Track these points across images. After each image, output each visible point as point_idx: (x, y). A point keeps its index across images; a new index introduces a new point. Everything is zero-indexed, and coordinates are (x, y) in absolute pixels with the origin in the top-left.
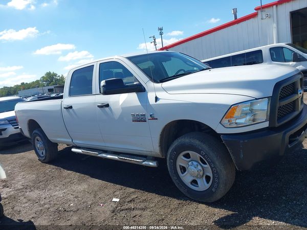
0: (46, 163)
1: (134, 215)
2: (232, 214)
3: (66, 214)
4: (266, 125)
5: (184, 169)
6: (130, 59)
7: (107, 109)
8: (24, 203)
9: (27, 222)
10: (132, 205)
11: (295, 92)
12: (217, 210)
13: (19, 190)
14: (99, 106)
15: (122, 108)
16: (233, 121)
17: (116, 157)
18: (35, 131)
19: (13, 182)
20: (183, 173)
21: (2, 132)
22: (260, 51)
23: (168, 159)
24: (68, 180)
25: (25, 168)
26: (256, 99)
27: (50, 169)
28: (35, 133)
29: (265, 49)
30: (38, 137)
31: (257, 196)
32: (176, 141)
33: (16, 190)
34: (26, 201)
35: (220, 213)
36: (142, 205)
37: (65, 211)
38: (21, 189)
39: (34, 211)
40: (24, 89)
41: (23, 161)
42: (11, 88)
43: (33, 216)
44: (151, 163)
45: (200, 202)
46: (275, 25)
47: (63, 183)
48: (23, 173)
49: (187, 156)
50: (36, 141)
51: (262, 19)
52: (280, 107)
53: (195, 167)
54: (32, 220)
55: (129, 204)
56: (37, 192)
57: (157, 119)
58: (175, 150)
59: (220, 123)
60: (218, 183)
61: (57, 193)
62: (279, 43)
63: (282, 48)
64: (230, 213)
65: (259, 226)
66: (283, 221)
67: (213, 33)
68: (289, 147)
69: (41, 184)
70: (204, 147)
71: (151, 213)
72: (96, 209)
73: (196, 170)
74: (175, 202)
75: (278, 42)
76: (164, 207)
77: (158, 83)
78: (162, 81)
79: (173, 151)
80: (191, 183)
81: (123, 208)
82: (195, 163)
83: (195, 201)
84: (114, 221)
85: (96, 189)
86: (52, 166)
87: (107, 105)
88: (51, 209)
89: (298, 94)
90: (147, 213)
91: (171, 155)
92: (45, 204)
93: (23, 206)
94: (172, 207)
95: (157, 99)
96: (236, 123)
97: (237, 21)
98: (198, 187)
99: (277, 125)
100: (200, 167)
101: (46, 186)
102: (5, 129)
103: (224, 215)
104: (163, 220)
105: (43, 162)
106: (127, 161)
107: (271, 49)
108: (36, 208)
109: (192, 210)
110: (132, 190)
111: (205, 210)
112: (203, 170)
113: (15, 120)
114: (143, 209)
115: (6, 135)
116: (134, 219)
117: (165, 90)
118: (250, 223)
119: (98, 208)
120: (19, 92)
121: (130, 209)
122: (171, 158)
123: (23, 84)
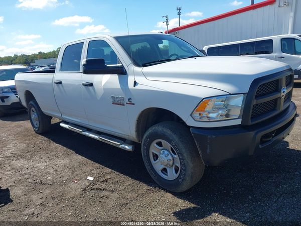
0: (39, 134)
1: (102, 196)
2: (194, 207)
3: (42, 186)
4: (239, 122)
5: (156, 157)
6: (117, 38)
7: (91, 88)
8: (7, 171)
9: (4, 190)
10: (103, 186)
11: (278, 90)
12: (181, 201)
13: (7, 157)
14: (83, 85)
15: (104, 89)
16: (204, 114)
17: (96, 137)
18: (31, 102)
19: (4, 149)
20: (155, 160)
21: (5, 99)
22: (271, 41)
23: (142, 145)
24: (54, 153)
25: (19, 136)
26: (230, 94)
27: (41, 140)
28: (31, 104)
29: (276, 39)
30: (33, 108)
31: (225, 192)
32: (151, 128)
33: (4, 158)
34: (10, 169)
35: (183, 204)
36: (113, 187)
37: (41, 183)
38: (10, 157)
39: (13, 180)
40: (41, 58)
41: (20, 130)
42: (29, 56)
43: (11, 184)
44: (127, 147)
45: (167, 191)
46: (292, 14)
47: (48, 155)
48: (15, 141)
49: (160, 144)
50: (32, 112)
51: (279, 6)
52: (257, 105)
53: (166, 157)
54: (9, 189)
55: (101, 184)
56: (22, 161)
57: (134, 104)
58: (148, 137)
59: (191, 115)
60: (185, 175)
61: (40, 164)
62: (293, 34)
63: (294, 39)
64: (193, 205)
65: (215, 223)
66: (240, 222)
67: (227, 18)
68: (260, 147)
69: (28, 154)
70: (175, 137)
71: (119, 196)
72: (69, 185)
73: (166, 159)
74: (145, 187)
75: (293, 32)
76: (133, 191)
77: (140, 66)
78: (144, 65)
79: (147, 138)
80: (162, 171)
81: (94, 187)
82: (166, 152)
83: (163, 189)
84: (82, 199)
85: (76, 165)
86: (44, 138)
87: (91, 85)
88: (29, 180)
89: (280, 92)
90: (115, 195)
91: (145, 141)
92: (25, 174)
93: (6, 173)
94: (140, 192)
95: (135, 84)
96: (208, 117)
97: (253, 7)
98: (167, 175)
99: (250, 123)
100: (170, 157)
101: (32, 156)
102: (7, 97)
103: (186, 208)
104: (127, 204)
105: (37, 132)
106: (106, 142)
107: (282, 40)
108: (17, 177)
109: (157, 197)
110: (109, 170)
111: (170, 200)
112: (173, 160)
113: (15, 89)
114: (112, 191)
115: (8, 102)
116: (101, 200)
117: (144, 75)
118: (208, 219)
119: (71, 184)
120: (36, 61)
121: (100, 189)
122: (144, 145)
123: (40, 53)
